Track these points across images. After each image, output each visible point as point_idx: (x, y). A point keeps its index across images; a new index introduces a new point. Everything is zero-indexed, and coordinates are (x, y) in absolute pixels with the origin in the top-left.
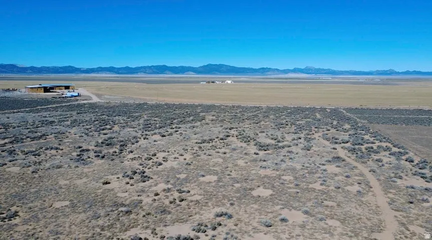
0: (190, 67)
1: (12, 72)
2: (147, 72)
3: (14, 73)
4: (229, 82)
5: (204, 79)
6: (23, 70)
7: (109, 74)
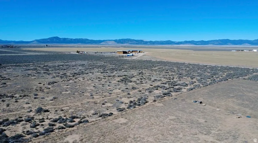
0: (247, 40)
1: (141, 44)
2: (215, 43)
3: (142, 44)
4: (255, 50)
5: (233, 48)
6: (146, 43)
7: (190, 45)
